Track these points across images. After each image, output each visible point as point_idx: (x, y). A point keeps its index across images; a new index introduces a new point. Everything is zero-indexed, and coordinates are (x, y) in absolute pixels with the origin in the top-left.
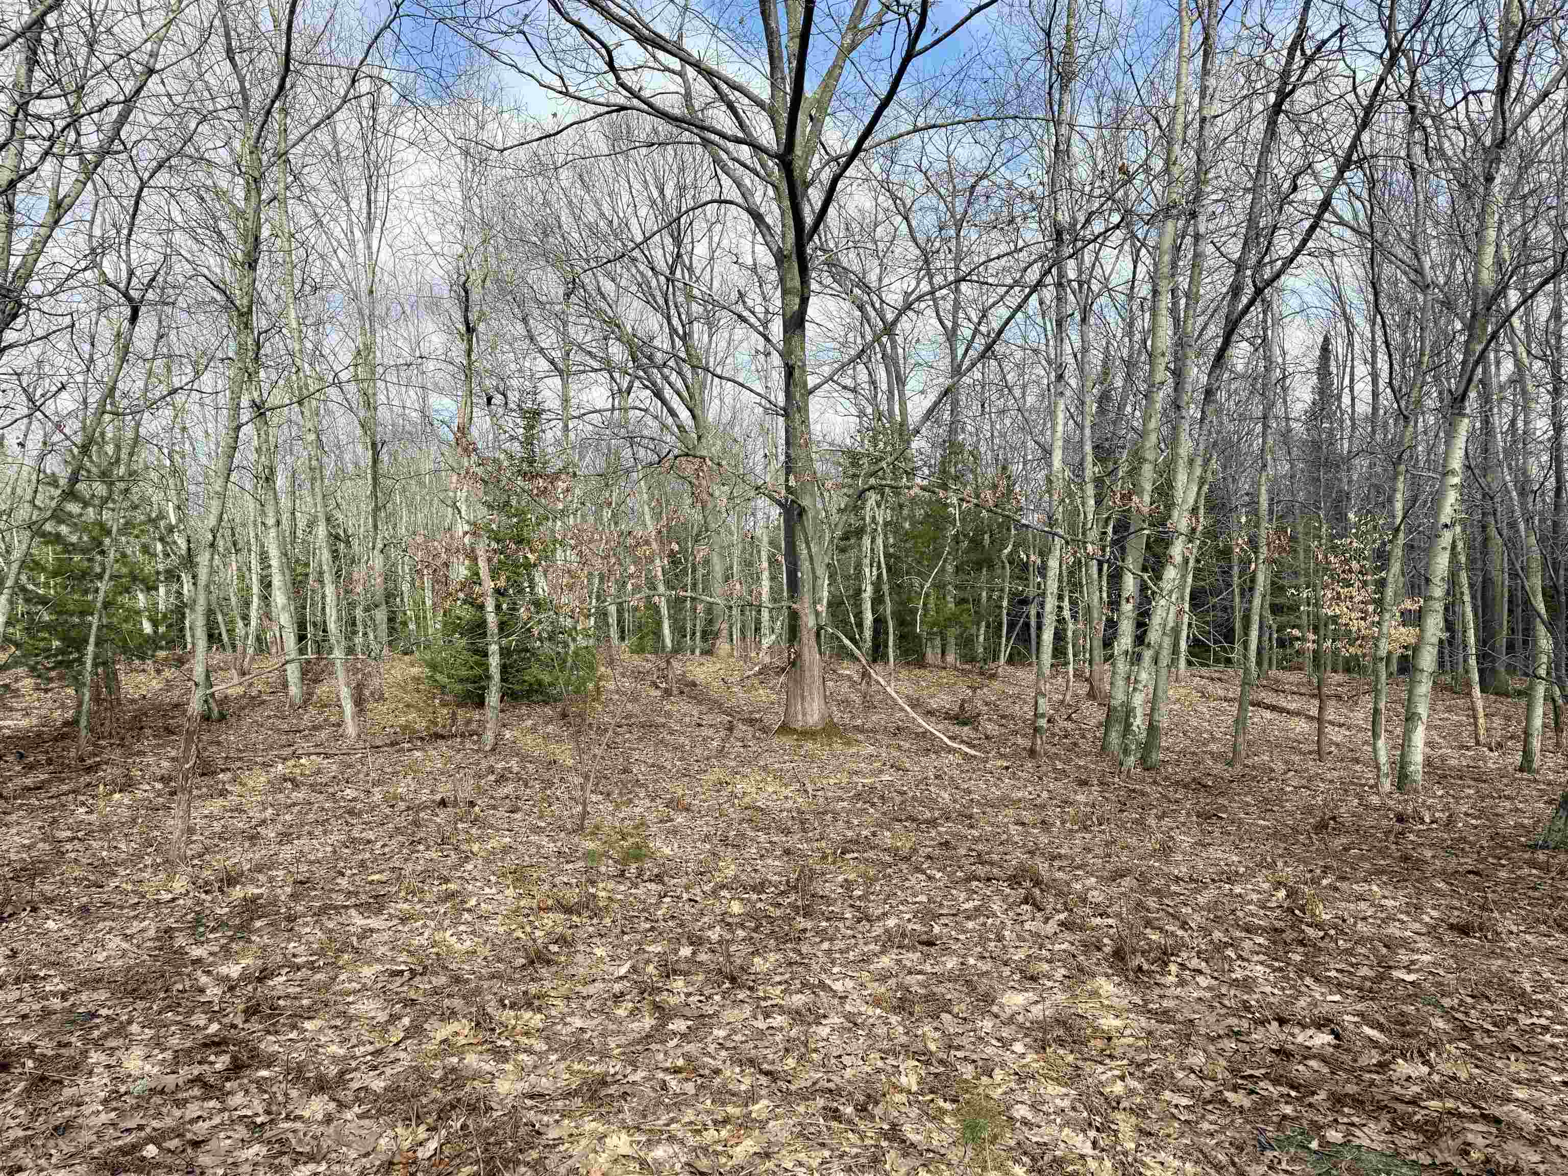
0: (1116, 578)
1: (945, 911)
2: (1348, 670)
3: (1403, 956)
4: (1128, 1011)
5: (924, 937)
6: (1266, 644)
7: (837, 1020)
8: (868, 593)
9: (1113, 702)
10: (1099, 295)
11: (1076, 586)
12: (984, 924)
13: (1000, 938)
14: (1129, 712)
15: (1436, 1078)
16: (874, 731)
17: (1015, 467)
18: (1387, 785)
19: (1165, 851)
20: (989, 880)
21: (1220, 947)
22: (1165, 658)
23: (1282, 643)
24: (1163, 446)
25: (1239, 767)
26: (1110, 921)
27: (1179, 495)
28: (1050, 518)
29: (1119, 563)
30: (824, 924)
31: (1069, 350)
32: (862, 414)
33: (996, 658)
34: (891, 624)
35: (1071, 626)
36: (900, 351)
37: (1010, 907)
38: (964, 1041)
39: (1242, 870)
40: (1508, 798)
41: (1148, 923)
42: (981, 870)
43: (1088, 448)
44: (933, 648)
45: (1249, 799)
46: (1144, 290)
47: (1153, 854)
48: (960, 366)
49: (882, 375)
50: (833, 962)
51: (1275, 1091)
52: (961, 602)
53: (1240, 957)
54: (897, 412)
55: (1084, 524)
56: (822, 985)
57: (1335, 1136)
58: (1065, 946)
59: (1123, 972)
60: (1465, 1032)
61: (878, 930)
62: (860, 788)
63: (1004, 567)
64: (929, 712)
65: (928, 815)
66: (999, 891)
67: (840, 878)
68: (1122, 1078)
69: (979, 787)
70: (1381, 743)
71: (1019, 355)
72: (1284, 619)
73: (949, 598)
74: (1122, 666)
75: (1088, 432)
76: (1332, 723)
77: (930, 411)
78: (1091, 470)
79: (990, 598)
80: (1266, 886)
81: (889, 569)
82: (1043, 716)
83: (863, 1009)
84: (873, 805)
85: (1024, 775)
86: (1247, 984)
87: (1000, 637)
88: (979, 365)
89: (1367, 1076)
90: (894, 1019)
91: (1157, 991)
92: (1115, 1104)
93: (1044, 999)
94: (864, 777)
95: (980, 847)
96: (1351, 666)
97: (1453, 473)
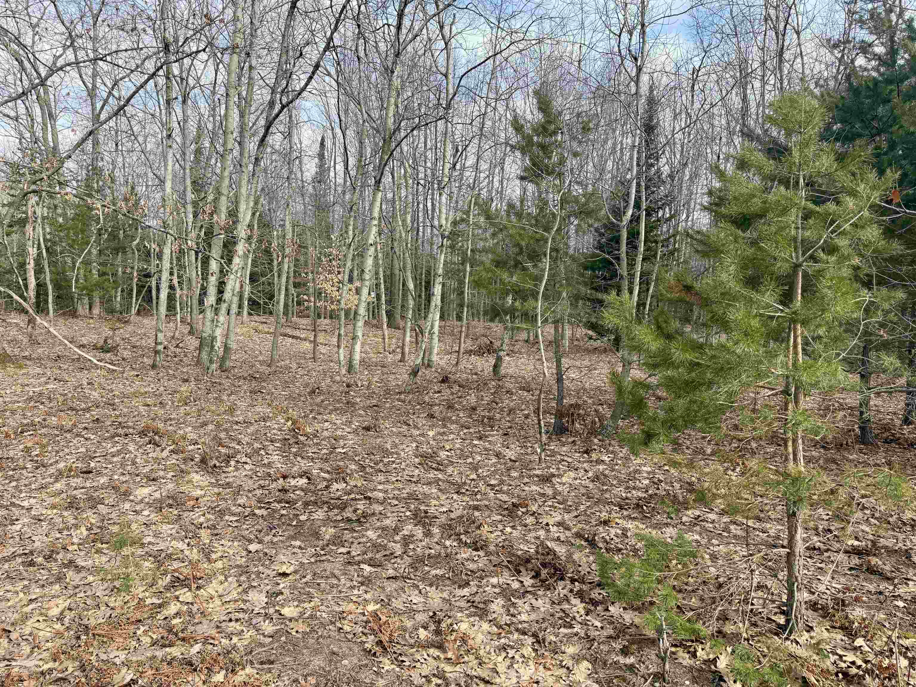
0: (206, 262)
1: (97, 455)
2: (331, 317)
3: (342, 443)
4: (208, 486)
5: (85, 469)
6: (290, 304)
7: (25, 520)
8: (31, 266)
9: (204, 335)
10: (194, 88)
11: (182, 267)
12: (124, 458)
13: (134, 463)
14: (214, 338)
15: (349, 487)
16: (39, 359)
17: (140, 188)
18: (344, 371)
19: (231, 410)
20: (126, 435)
21: (257, 451)
22: (234, 309)
23: (299, 303)
24: (234, 186)
25: (273, 368)
26: (199, 446)
27: (241, 216)
28: (164, 223)
29: (207, 253)
30: (11, 473)
31: (175, 119)
32: (21, 137)
33: (129, 310)
34: (50, 287)
35: (178, 292)
36: (52, 97)
37: (140, 447)
38: (113, 516)
39: (271, 415)
40: (394, 373)
41: (220, 445)
42: (120, 431)
43: (188, 182)
44: (83, 305)
45: (278, 382)
46: (222, 90)
47: (225, 412)
48: (99, 115)
49: (37, 111)
50: (21, 491)
51: (278, 506)
52: (102, 274)
53: (267, 454)
54: (50, 139)
55: (187, 229)
56: (13, 504)
57: (303, 518)
58: (174, 461)
59: (206, 470)
60: (363, 468)
61: (52, 470)
62: (31, 393)
63: (134, 253)
64: (81, 346)
65: (83, 406)
66: (133, 440)
67: (21, 447)
68: (204, 515)
69: (118, 388)
70: (341, 351)
71: (141, 114)
72: (300, 290)
73: (94, 272)
74: (209, 314)
75: (188, 171)
76: (321, 344)
77: (79, 145)
78: (190, 196)
79: (124, 273)
80: (282, 421)
81: (47, 249)
82: (161, 343)
83: (44, 512)
84: (43, 403)
85: (149, 379)
86: (269, 465)
87: (131, 298)
88: (114, 118)
89: (320, 493)
90: (65, 514)
91: (224, 475)
92: (200, 526)
93: (161, 488)
94: (34, 387)
95: (120, 420)
96: (333, 316)
97: (374, 218)
